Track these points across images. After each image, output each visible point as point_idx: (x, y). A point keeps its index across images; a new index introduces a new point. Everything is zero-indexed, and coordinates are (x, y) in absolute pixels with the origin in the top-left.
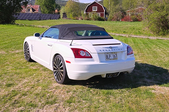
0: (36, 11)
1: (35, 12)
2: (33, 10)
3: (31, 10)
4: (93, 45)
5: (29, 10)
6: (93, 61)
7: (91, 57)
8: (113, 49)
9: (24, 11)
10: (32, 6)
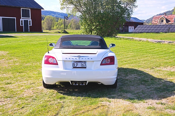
0: (171, 22)
1: (169, 23)
2: (168, 21)
3: (165, 21)
4: (63, 53)
5: (162, 21)
6: (58, 67)
7: (57, 64)
8: (81, 58)
9: (156, 23)
10: (167, 16)
